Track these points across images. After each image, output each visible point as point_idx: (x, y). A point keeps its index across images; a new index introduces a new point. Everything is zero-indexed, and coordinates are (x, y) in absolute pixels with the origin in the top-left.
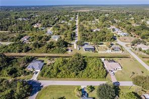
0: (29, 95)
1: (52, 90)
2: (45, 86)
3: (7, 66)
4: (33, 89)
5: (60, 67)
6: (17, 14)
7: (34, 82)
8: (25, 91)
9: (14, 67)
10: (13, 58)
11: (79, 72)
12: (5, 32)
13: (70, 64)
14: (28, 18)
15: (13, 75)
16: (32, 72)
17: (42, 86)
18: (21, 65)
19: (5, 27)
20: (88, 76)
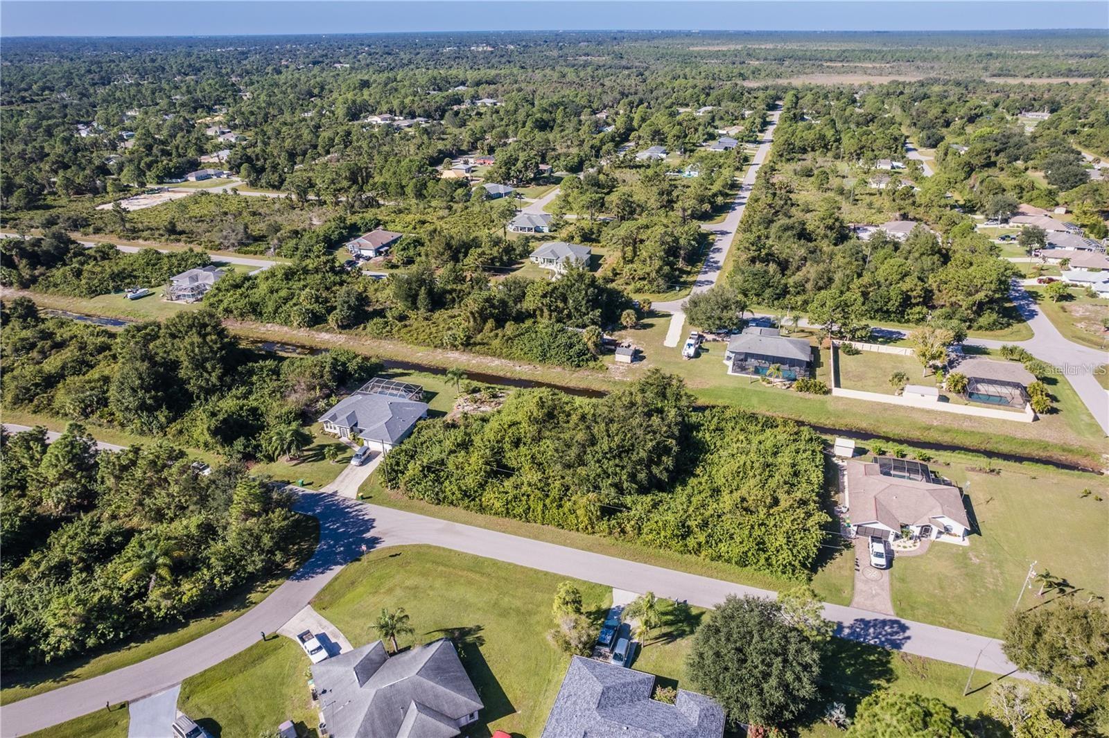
0: (288, 575)
1: (424, 574)
2: (387, 543)
3: (221, 389)
4: (321, 546)
5: (517, 443)
6: (365, 84)
7: (336, 510)
8: (266, 540)
9: (252, 402)
10: (269, 351)
11: (628, 500)
12: (272, 194)
13: (581, 436)
14: (428, 115)
15: (239, 444)
16: (341, 448)
17: (373, 542)
18: (293, 397)
19: (275, 167)
20: (684, 537)
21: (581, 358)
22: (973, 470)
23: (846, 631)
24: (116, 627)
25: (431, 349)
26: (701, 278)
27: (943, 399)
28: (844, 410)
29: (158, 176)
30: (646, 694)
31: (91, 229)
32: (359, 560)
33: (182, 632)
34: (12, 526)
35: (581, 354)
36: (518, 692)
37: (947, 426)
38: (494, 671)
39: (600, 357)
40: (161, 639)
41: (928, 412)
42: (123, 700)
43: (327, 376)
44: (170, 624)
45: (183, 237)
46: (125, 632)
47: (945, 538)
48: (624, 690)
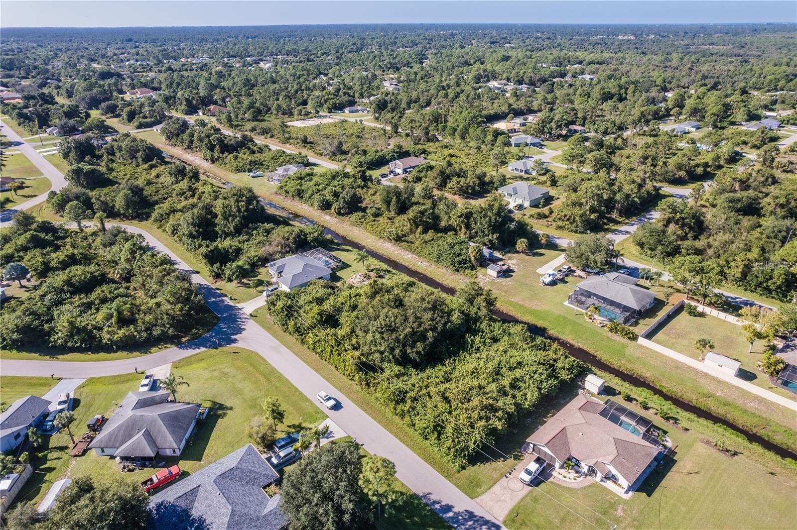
0: (179, 344)
1: (239, 368)
2: (239, 345)
3: (235, 234)
4: (207, 335)
7: (233, 318)
14: (532, 83)
17: (233, 341)
18: (264, 248)
20: (397, 403)
21: (462, 265)
22: (708, 443)
23: (451, 514)
24: (83, 341)
25: (378, 238)
26: (624, 228)
27: (746, 375)
28: (638, 358)
29: (329, 108)
30: (262, 484)
31: (269, 135)
32: (217, 348)
33: (112, 355)
34: (85, 278)
35: (464, 262)
36: (213, 452)
37: (730, 400)
38: (214, 434)
39: (479, 268)
40: (102, 355)
41: (719, 382)
42: (62, 377)
43: (291, 240)
44: (108, 348)
45: (308, 146)
46: (86, 345)
47: (609, 484)
48: (248, 474)
